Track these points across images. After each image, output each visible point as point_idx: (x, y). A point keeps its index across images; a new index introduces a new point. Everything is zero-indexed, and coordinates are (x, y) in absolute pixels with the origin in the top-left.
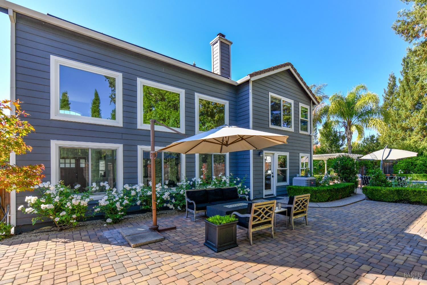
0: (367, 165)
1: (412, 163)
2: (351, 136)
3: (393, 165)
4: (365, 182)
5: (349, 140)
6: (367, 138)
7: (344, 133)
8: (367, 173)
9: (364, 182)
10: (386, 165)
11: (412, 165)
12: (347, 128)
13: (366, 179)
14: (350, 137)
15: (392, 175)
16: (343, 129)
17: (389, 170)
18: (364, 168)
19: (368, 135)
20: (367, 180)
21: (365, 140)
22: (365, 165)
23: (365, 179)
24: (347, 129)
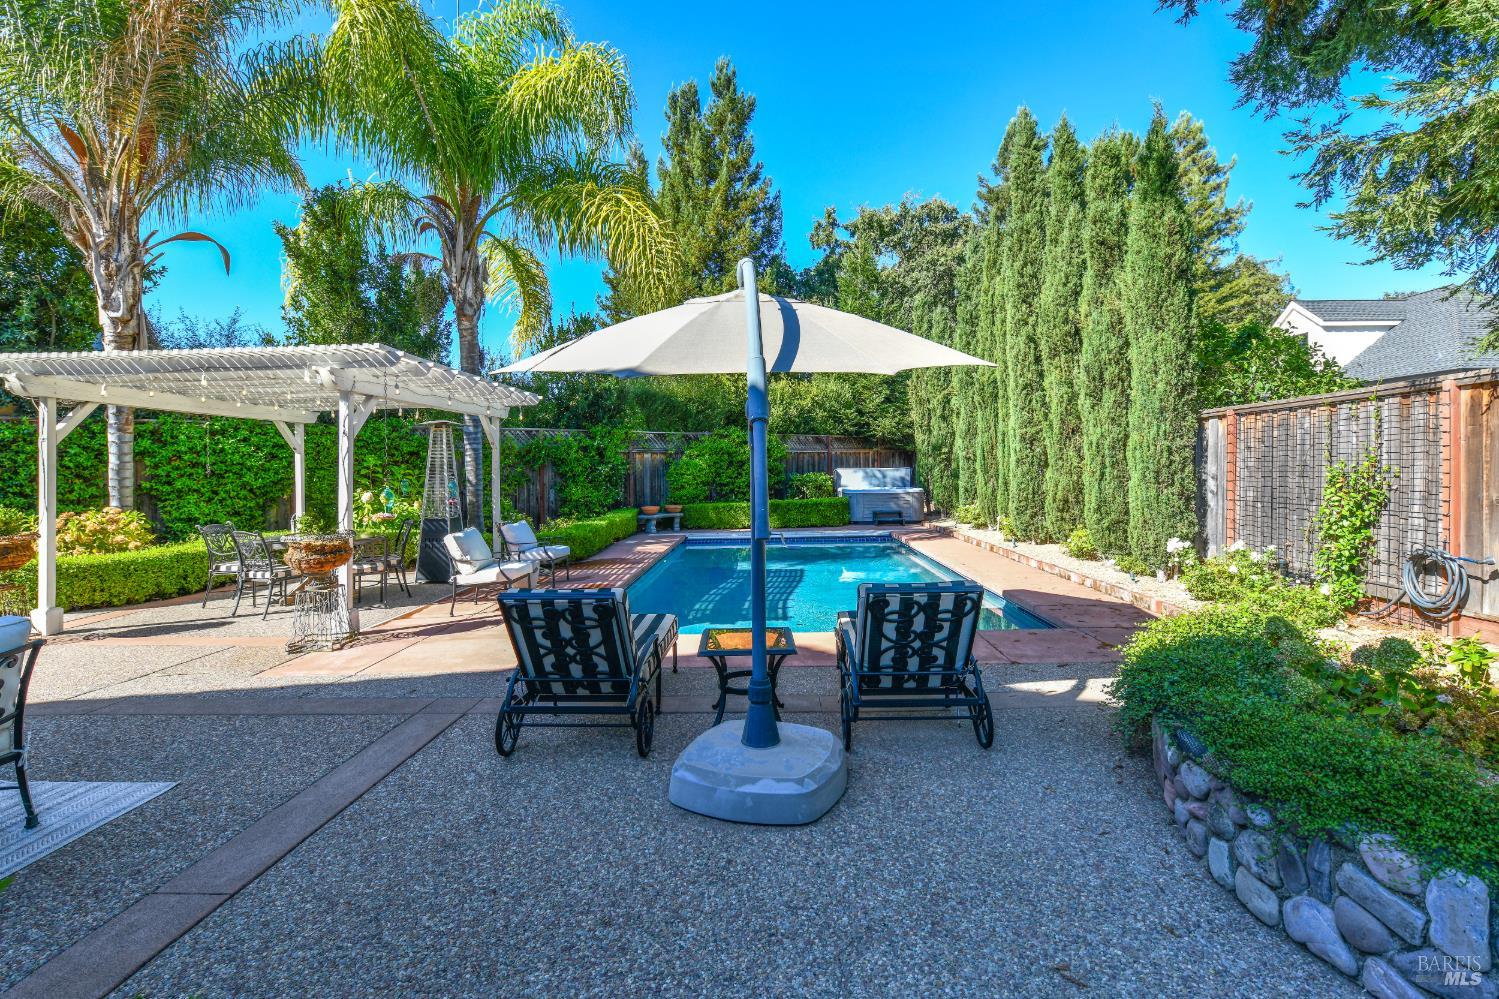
0: (563, 461)
1: (729, 454)
2: (479, 291)
3: (666, 465)
4: (561, 667)
5: (469, 311)
6: (561, 329)
7: (437, 266)
8: (564, 501)
9: (549, 661)
10: (643, 463)
11: (731, 463)
12: (453, 237)
13: (566, 630)
14: (470, 293)
15: (666, 511)
16: (431, 245)
17: (652, 489)
18: (548, 476)
19: (567, 316)
20: (581, 635)
21: (552, 336)
22: (554, 464)
23: (552, 632)
24: (454, 246)
